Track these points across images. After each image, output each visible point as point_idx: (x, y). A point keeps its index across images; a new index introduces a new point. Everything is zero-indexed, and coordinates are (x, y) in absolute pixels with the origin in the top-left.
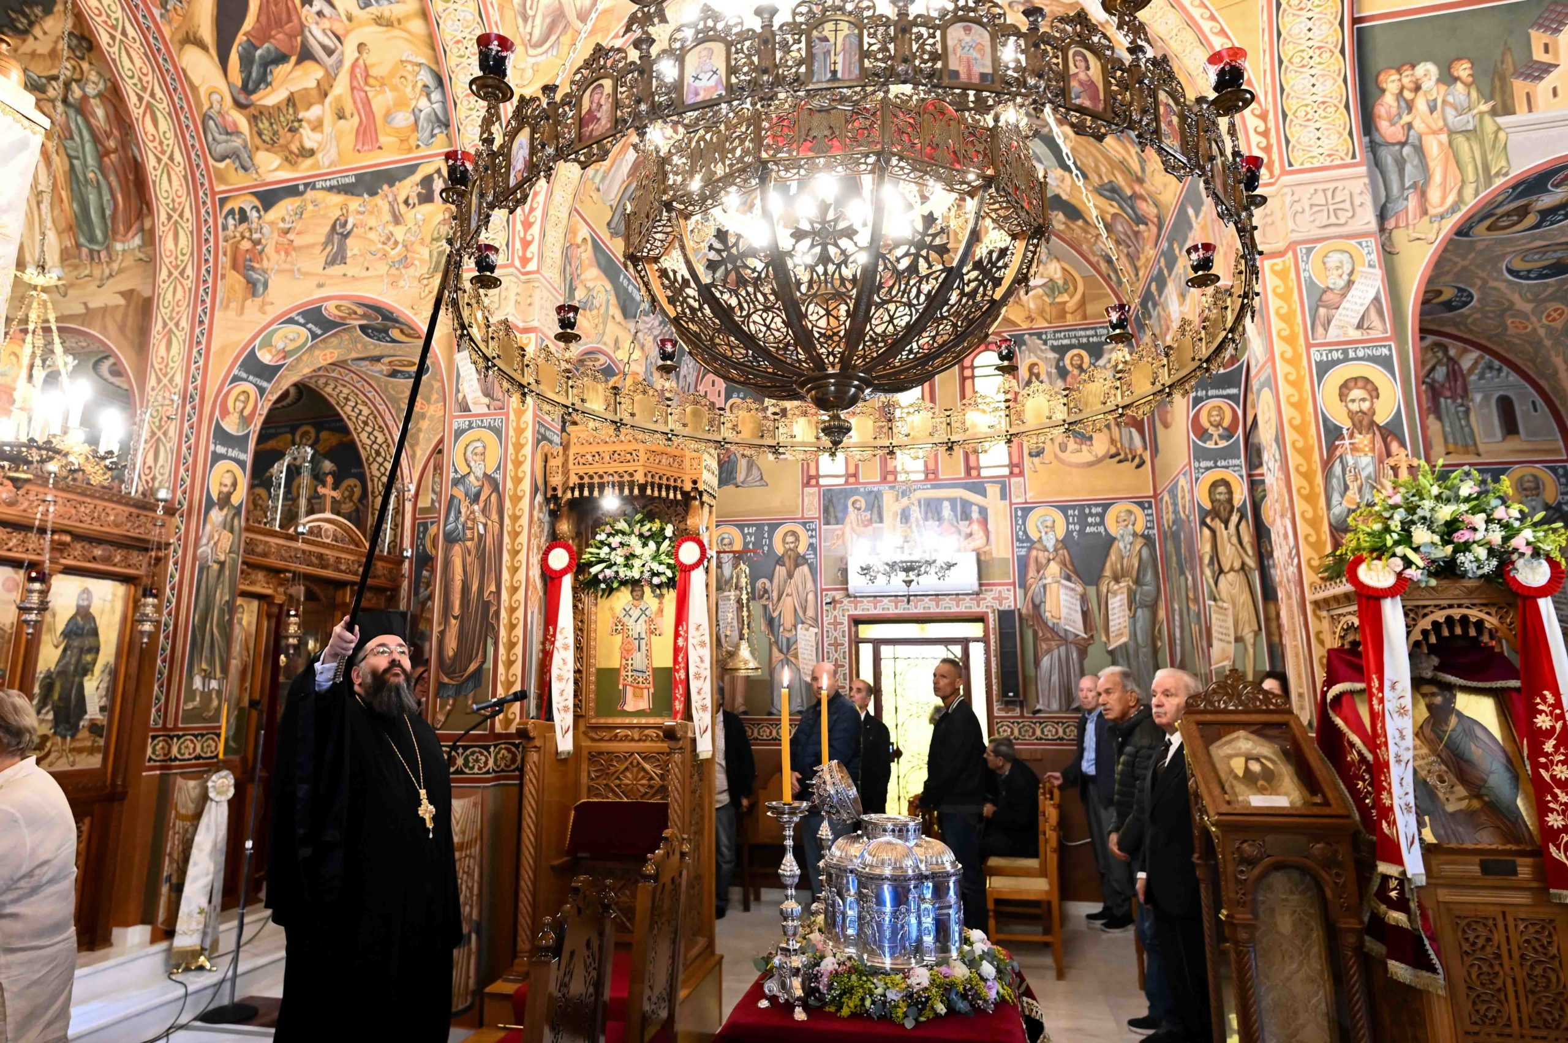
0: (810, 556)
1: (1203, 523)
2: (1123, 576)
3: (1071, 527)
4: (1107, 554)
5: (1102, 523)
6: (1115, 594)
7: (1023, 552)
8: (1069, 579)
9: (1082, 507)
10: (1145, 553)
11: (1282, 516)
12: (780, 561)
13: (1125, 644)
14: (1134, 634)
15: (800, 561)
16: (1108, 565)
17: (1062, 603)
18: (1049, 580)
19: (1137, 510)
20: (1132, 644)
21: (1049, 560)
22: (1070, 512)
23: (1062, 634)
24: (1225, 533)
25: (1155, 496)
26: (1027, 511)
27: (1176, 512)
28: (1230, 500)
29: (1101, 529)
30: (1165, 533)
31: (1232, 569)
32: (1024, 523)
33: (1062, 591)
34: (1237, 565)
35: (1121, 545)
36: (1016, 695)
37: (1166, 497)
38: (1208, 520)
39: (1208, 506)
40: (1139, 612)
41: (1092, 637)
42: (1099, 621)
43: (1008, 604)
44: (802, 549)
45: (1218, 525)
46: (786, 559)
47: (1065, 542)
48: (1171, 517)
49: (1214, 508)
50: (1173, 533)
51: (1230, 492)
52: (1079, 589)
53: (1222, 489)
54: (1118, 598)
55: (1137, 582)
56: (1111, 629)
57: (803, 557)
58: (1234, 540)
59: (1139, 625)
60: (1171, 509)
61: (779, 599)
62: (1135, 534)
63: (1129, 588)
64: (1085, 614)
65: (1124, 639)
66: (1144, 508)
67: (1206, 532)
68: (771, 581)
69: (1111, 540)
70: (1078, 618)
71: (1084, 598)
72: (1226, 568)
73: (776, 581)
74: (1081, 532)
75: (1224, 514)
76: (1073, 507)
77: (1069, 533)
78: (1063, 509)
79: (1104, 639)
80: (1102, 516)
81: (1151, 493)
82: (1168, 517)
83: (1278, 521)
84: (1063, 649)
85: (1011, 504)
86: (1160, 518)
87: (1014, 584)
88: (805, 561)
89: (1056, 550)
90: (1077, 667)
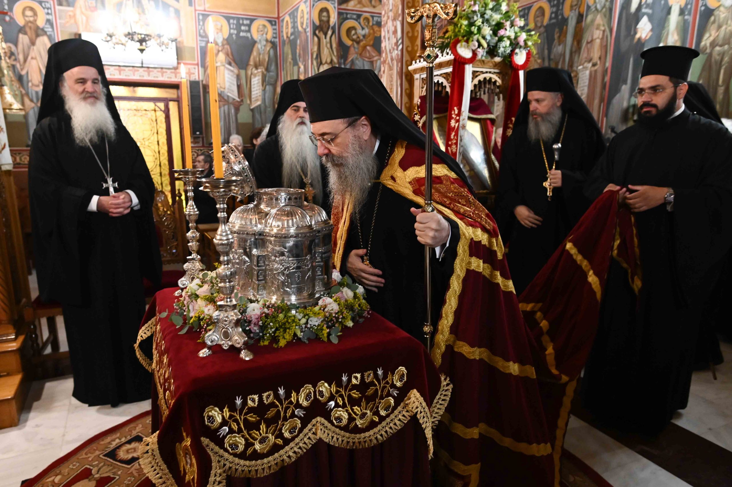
0: (49, 29)
1: (314, 34)
2: (260, 65)
3: (232, 31)
4: (251, 51)
5: (249, 31)
6: (255, 76)
7: (203, 44)
8: (230, 64)
9: (238, 19)
10: (272, 52)
11: (394, 19)
12: (22, 30)
13: (259, 106)
14: (264, 100)
15: (40, 32)
16: (252, 58)
17: (226, 79)
18: (219, 64)
19: (268, 25)
20: (263, 105)
21: (219, 51)
22: (231, 21)
23: (226, 98)
24: (325, 40)
25: (278, 18)
26: (205, 16)
27: (294, 27)
28: (328, 21)
29: (249, 35)
30: (284, 41)
31: (326, 63)
32: (204, 24)
33: (226, 72)
34: (329, 60)
35: (259, 46)
36: (201, 133)
37: (287, 18)
38: (317, 32)
39: (317, 23)
40: (267, 87)
41: (242, 101)
42: (246, 91)
43: (195, 77)
44: (41, 23)
45: (322, 36)
46: (28, 29)
47: (228, 41)
48: (290, 30)
49: (320, 25)
50: (290, 41)
51: (329, 17)
52: (236, 71)
53: (325, 14)
54: (257, 78)
55: (267, 69)
56: (253, 96)
57: (43, 30)
58: (329, 45)
59: (267, 95)
60: (290, 25)
61: (25, 60)
62: (267, 41)
63: (263, 73)
64: (239, 87)
65: (259, 103)
66: (272, 25)
67: (316, 39)
68: (16, 45)
69: (254, 42)
70: (235, 88)
71: (238, 77)
72: (324, 62)
73: (20, 46)
74: (238, 35)
75: (325, 29)
76: (233, 18)
77: (231, 35)
78: (228, 18)
79: (248, 102)
80: (249, 26)
81: (276, 16)
82: (287, 31)
83: (390, 23)
84: (226, 107)
85: (196, 10)
86: (280, 32)
87: (198, 64)
88: (45, 33)
89: (223, 45)
90: (234, 118)
